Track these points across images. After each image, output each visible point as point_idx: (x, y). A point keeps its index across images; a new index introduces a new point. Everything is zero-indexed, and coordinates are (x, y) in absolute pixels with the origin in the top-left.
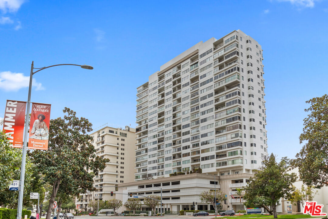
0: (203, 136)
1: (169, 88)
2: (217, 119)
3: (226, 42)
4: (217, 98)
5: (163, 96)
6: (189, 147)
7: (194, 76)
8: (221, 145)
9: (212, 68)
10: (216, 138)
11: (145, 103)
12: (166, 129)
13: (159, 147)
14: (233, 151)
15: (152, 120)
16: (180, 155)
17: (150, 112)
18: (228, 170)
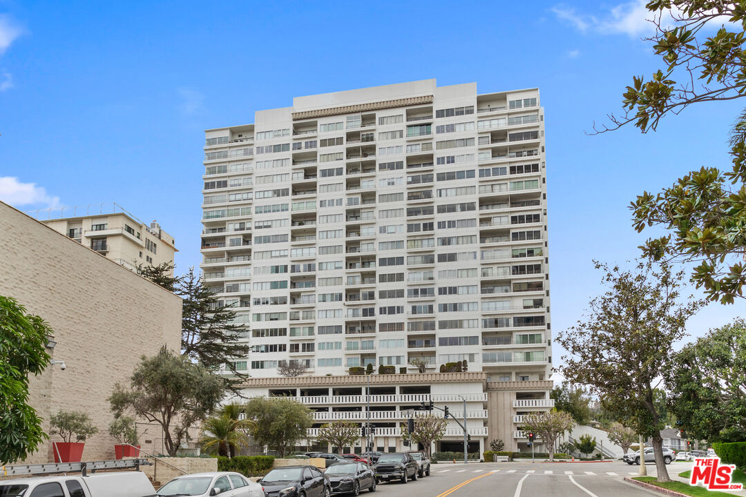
0: (443, 291)
1: (332, 158)
2: (483, 262)
3: (512, 104)
4: (487, 216)
5: (310, 172)
6: (400, 310)
7: (418, 151)
8: (496, 317)
9: (473, 149)
10: (483, 301)
11: (242, 177)
12: (322, 258)
13: (295, 298)
14: (528, 333)
15: (269, 227)
16: (368, 326)
17: (258, 203)
18: (508, 371)
